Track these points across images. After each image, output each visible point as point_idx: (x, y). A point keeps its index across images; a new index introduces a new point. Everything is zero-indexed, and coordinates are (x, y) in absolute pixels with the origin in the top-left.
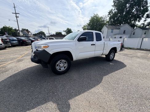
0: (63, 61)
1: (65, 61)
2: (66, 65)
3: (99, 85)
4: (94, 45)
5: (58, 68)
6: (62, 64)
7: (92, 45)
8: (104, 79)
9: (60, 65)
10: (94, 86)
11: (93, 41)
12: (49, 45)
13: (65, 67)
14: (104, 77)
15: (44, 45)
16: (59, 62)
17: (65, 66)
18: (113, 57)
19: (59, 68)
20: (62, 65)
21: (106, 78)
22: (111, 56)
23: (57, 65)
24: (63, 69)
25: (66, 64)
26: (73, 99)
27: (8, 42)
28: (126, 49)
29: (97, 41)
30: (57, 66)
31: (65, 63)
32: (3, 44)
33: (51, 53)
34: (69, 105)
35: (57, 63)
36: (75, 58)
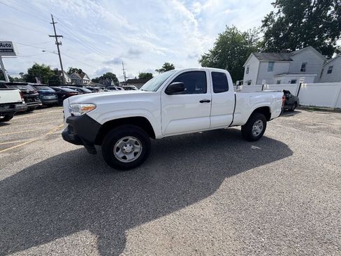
0: (130, 138)
1: (135, 140)
2: (139, 148)
3: (208, 199)
4: (209, 101)
5: (119, 155)
6: (128, 145)
7: (201, 102)
8: (224, 183)
9: (125, 148)
10: (196, 200)
11: (206, 92)
12: (98, 103)
13: (135, 154)
14: (226, 179)
15: (85, 105)
16: (121, 141)
17: (136, 150)
18: (260, 131)
19: (122, 155)
20: (128, 149)
21: (229, 183)
22: (257, 128)
23: (118, 149)
24: (131, 158)
25: (139, 146)
26: (137, 228)
27: (35, 97)
28: (303, 112)
29: (215, 92)
30: (117, 151)
31: (136, 143)
32: (24, 102)
33: (101, 121)
34: (125, 241)
35: (118, 145)
36: (159, 134)
